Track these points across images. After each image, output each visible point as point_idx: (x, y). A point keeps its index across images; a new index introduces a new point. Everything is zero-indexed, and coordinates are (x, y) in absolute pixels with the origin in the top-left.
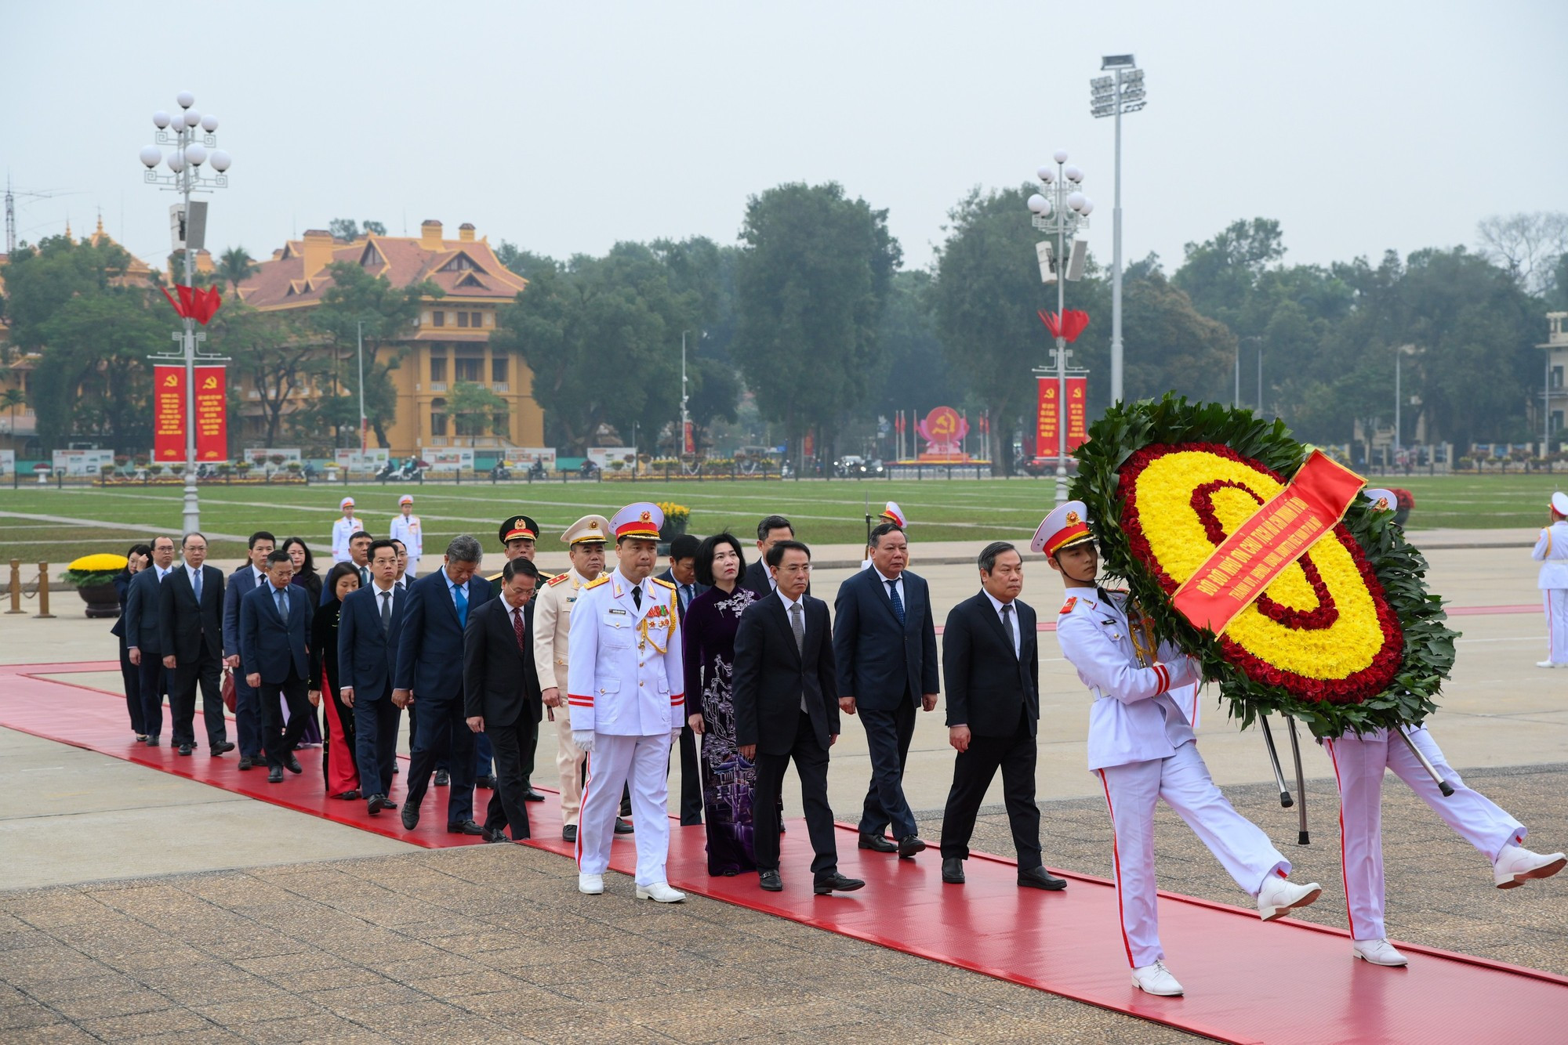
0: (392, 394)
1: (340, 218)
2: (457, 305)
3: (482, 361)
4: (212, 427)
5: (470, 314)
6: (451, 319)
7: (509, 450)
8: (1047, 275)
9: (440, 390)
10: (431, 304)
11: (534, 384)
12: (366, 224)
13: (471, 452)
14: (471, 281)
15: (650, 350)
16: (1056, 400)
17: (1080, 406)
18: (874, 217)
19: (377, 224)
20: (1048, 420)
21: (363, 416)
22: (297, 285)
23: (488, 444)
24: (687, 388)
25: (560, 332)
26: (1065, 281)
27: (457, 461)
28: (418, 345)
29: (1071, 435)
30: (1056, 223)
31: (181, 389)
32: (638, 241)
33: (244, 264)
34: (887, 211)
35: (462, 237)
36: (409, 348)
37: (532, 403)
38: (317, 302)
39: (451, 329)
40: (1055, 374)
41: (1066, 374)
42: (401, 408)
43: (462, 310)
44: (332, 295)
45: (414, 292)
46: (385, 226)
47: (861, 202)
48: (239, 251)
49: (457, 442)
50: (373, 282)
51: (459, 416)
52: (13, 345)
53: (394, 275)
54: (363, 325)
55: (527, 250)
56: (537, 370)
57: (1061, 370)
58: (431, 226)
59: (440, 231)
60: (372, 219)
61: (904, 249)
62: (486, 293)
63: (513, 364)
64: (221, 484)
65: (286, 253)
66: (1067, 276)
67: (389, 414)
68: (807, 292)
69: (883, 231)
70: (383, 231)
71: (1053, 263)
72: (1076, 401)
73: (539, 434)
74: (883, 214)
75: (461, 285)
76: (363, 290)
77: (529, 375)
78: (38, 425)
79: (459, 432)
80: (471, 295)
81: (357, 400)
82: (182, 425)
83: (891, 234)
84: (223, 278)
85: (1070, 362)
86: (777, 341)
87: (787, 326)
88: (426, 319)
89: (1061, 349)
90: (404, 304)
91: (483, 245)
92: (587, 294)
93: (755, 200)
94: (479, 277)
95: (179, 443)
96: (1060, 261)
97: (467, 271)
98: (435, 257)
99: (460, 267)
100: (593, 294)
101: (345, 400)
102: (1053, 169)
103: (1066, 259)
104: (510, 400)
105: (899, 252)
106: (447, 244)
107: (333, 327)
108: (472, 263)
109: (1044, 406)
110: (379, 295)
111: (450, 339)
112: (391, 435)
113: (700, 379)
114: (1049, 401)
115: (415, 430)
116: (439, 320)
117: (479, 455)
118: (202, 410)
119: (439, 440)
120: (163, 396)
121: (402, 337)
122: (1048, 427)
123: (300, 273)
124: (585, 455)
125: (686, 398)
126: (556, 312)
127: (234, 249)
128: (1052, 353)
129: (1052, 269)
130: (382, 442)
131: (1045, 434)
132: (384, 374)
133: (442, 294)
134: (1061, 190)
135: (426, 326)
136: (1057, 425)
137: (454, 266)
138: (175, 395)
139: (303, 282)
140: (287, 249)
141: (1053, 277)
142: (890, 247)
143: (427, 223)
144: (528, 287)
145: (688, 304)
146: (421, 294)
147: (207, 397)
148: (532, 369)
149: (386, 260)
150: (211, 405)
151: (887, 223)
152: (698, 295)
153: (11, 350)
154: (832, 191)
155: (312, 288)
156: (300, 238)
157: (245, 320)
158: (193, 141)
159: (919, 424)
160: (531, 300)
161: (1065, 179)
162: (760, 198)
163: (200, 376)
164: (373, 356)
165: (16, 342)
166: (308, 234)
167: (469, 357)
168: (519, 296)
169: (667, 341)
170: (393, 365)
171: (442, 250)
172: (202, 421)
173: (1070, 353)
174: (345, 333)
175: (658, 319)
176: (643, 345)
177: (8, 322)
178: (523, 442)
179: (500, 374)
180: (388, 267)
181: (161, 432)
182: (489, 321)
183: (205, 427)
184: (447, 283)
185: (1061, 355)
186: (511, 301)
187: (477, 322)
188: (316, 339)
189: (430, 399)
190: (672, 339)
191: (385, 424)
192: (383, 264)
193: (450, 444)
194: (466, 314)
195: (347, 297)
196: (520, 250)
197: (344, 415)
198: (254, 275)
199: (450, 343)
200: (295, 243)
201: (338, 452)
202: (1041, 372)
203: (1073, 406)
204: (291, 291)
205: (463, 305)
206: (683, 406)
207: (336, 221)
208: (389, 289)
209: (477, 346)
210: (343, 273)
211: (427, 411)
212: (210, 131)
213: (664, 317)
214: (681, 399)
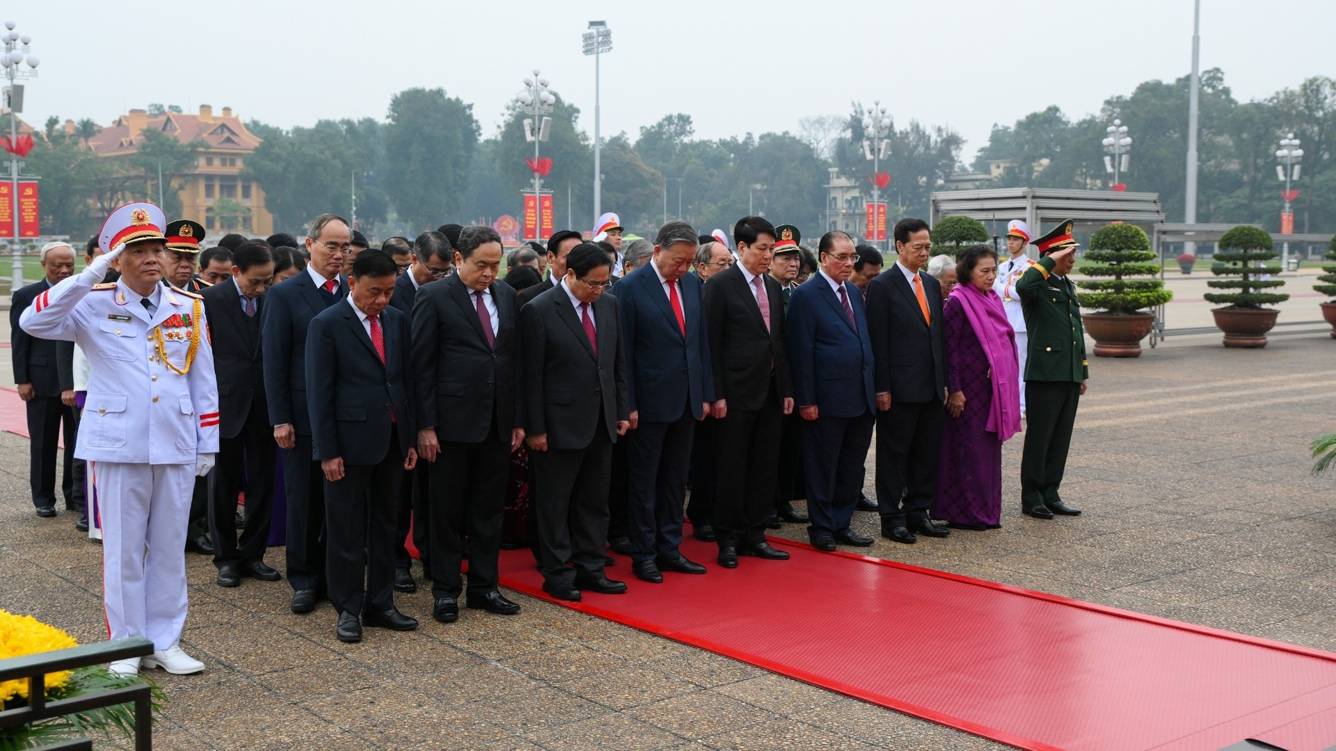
0: (182, 204)
1: (156, 103)
2: (221, 154)
3: (236, 186)
4: (29, 217)
5: (228, 159)
6: (217, 162)
8: (529, 138)
9: (210, 202)
10: (206, 153)
11: (265, 200)
12: (170, 107)
14: (229, 140)
15: (333, 181)
16: (534, 207)
17: (549, 211)
18: (464, 108)
19: (177, 107)
20: (531, 218)
22: (125, 141)
24: (355, 203)
25: (280, 170)
26: (540, 142)
28: (196, 177)
29: (544, 227)
30: (534, 109)
32: (332, 119)
33: (92, 128)
34: (472, 105)
35: (224, 115)
36: (190, 178)
37: (265, 211)
38: (135, 151)
39: (217, 168)
40: (534, 193)
41: (540, 193)
43: (224, 157)
44: (144, 147)
45: (193, 146)
46: (182, 108)
47: (457, 99)
48: (89, 121)
50: (168, 139)
51: (222, 218)
53: (182, 136)
54: (162, 165)
56: (267, 191)
57: (537, 191)
58: (205, 108)
59: (211, 111)
60: (174, 104)
61: (482, 126)
62: (236, 147)
63: (254, 189)
65: (119, 123)
66: (540, 139)
68: (425, 149)
69: (470, 116)
70: (180, 111)
71: (533, 131)
72: (547, 208)
74: (470, 107)
75: (223, 142)
76: (162, 144)
77: (263, 194)
79: (222, 227)
80: (228, 148)
82: (11, 216)
83: (475, 117)
84: (79, 136)
85: (543, 186)
86: (407, 177)
87: (413, 168)
88: (202, 161)
89: (537, 179)
90: (188, 153)
91: (236, 120)
92: (296, 149)
93: (396, 97)
94: (233, 138)
95: (9, 226)
96: (537, 130)
97: (227, 134)
98: (207, 126)
99: (222, 132)
100: (300, 149)
102: (533, 79)
103: (539, 129)
104: (253, 209)
105: (479, 128)
106: (215, 119)
107: (144, 166)
108: (229, 130)
109: (529, 210)
110: (172, 147)
111: (216, 173)
113: (364, 200)
114: (531, 208)
116: (210, 162)
118: (23, 207)
121: (186, 172)
122: (531, 222)
123: (127, 134)
125: (354, 208)
126: (278, 158)
127: (85, 119)
128: (532, 181)
129: (532, 134)
131: (529, 226)
132: (176, 193)
133: (210, 147)
134: (537, 90)
135: (201, 165)
136: (536, 221)
137: (219, 131)
138: (6, 198)
139: (129, 139)
140: (120, 121)
141: (533, 138)
142: (474, 125)
143: (203, 106)
144: (261, 144)
145: (356, 155)
146: (197, 147)
147: (26, 200)
148: (265, 191)
149: (178, 127)
150: (31, 204)
151: (473, 111)
154: (440, 93)
155: (134, 142)
156: (127, 114)
157: (90, 161)
158: (15, 48)
160: (263, 152)
161: (539, 84)
162: (398, 96)
163: (21, 186)
164: (169, 183)
166: (132, 111)
167: (228, 184)
168: (256, 149)
169: (344, 176)
170: (181, 188)
171: (211, 122)
172: (24, 214)
173: (542, 181)
174: (152, 169)
175: (337, 163)
176: (329, 178)
179: (246, 193)
180: (179, 131)
182: (239, 164)
183: (24, 217)
184: (214, 142)
185: (537, 182)
186: (251, 152)
187: (233, 163)
188: (133, 173)
189: (205, 208)
190: (346, 175)
192: (176, 129)
194: (225, 159)
195: (153, 148)
196: (262, 123)
198: (99, 134)
199: (216, 176)
200: (125, 117)
202: (526, 192)
203: (544, 211)
204: (122, 144)
205: (224, 154)
206: (353, 213)
207: (152, 105)
208: (178, 144)
209: (232, 178)
210: (150, 134)
212: (26, 44)
213: (341, 162)
214: (352, 209)
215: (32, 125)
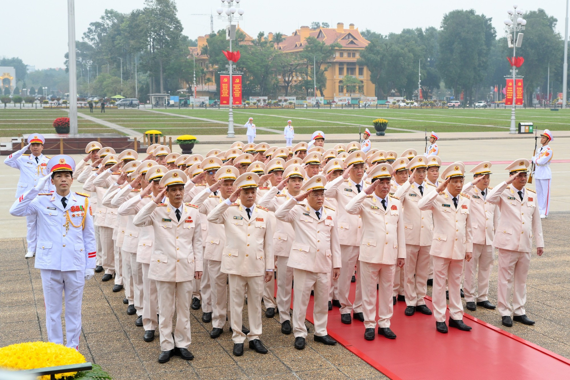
0: (326, 79)
1: (315, 22)
2: (347, 50)
3: (355, 68)
4: (238, 94)
5: (352, 53)
6: (345, 55)
7: (362, 97)
8: (510, 46)
9: (341, 78)
10: (339, 50)
11: (371, 76)
12: (323, 24)
13: (350, 98)
14: (352, 42)
15: (408, 65)
16: (512, 86)
17: (521, 88)
18: (487, 21)
19: (326, 23)
20: (510, 93)
21: (315, 86)
22: (298, 44)
23: (357, 95)
24: (421, 78)
25: (379, 59)
26: (516, 47)
27: (346, 101)
28: (334, 64)
29: (517, 98)
30: (513, 28)
31: (228, 83)
32: (411, 28)
33: (281, 37)
34: (491, 18)
35: (350, 28)
36: (331, 64)
37: (370, 82)
38: (302, 50)
39: (346, 58)
40: (512, 78)
41: (516, 78)
42: (328, 84)
43: (349, 52)
44: (307, 47)
45: (333, 46)
46: (329, 24)
47: (483, 15)
48: (279, 33)
49: (347, 95)
50: (319, 43)
51: (347, 86)
52: (210, 64)
53: (327, 41)
54: (316, 57)
55: (374, 31)
56: (372, 71)
57: (514, 76)
58: (340, 25)
59: (343, 26)
60: (325, 22)
61: (497, 31)
62: (357, 46)
63: (365, 69)
64: (268, 108)
65: (296, 34)
67: (324, 86)
68: (461, 46)
69: (490, 25)
70: (328, 26)
71: (512, 41)
72: (519, 87)
73: (374, 92)
74: (490, 19)
75: (349, 44)
76: (316, 46)
77: (370, 73)
78: (217, 89)
79: (347, 91)
80: (352, 47)
81: (314, 81)
82: (229, 94)
83: (493, 26)
84: (274, 42)
85: (517, 74)
86: (451, 62)
87: (455, 57)
88: (337, 55)
89: (514, 70)
90: (330, 50)
91: (357, 31)
92: (388, 47)
93: (446, 15)
94: (355, 41)
95: (227, 99)
96: (514, 40)
97: (351, 39)
98: (341, 34)
99: (349, 38)
100: (390, 47)
101: (310, 82)
102: (513, 11)
103: (516, 40)
104: (364, 81)
105: (495, 32)
106: (345, 30)
107: (306, 57)
108: (353, 37)
109: (508, 88)
110: (322, 47)
111: (345, 61)
112: (325, 93)
113: (426, 75)
114: (510, 87)
115: (333, 91)
116: (341, 55)
117: (352, 99)
118: (234, 89)
119: (341, 94)
120: (223, 84)
121: (329, 61)
122: (510, 95)
123: (299, 40)
124: (387, 99)
125: (420, 81)
126: (378, 53)
127: (278, 33)
128: (511, 71)
129: (512, 43)
130: (322, 95)
131: (508, 97)
132: (323, 73)
133: (342, 47)
134: (515, 17)
135: (337, 57)
136: (513, 94)
137: (347, 37)
138: (227, 84)
139: (300, 43)
140: (296, 32)
141: (512, 46)
142: (492, 30)
143: (339, 24)
144: (369, 44)
145: (421, 50)
146: (335, 47)
147: (236, 85)
148: (370, 71)
149: (325, 36)
150: (237, 87)
151: (491, 22)
152: (425, 47)
153: (209, 65)
154: (472, 12)
155: (303, 45)
156: (300, 29)
157: (279, 55)
158: (233, 5)
159: (502, 89)
160: (370, 49)
162: (447, 15)
163: (234, 79)
164: (320, 67)
165: (210, 63)
166: (302, 27)
167: (351, 67)
168: (366, 47)
169: (414, 62)
170: (326, 70)
171: (343, 32)
172: (235, 92)
173: (517, 71)
174: (310, 60)
175: (411, 55)
176: (406, 64)
177: (209, 56)
178: (368, 95)
179: (361, 73)
180: (326, 38)
181: (222, 96)
182: (358, 56)
183: (236, 94)
184: (344, 44)
186: (364, 49)
187: (354, 55)
188: (301, 62)
189: (339, 81)
190: (416, 62)
191: (323, 89)
192: (324, 37)
193: (345, 95)
194: (350, 53)
195: (311, 48)
196: (372, 32)
197: (309, 86)
198: (284, 41)
199: (345, 62)
200: (299, 30)
201: (307, 98)
202: (507, 77)
203: (518, 88)
204: (296, 46)
205: (350, 50)
206: (419, 83)
207: (314, 23)
208: (325, 46)
209: (353, 64)
210: (310, 40)
211: (337, 85)
212: (237, 3)
213: (413, 54)
214: (418, 81)
215: (251, 36)
